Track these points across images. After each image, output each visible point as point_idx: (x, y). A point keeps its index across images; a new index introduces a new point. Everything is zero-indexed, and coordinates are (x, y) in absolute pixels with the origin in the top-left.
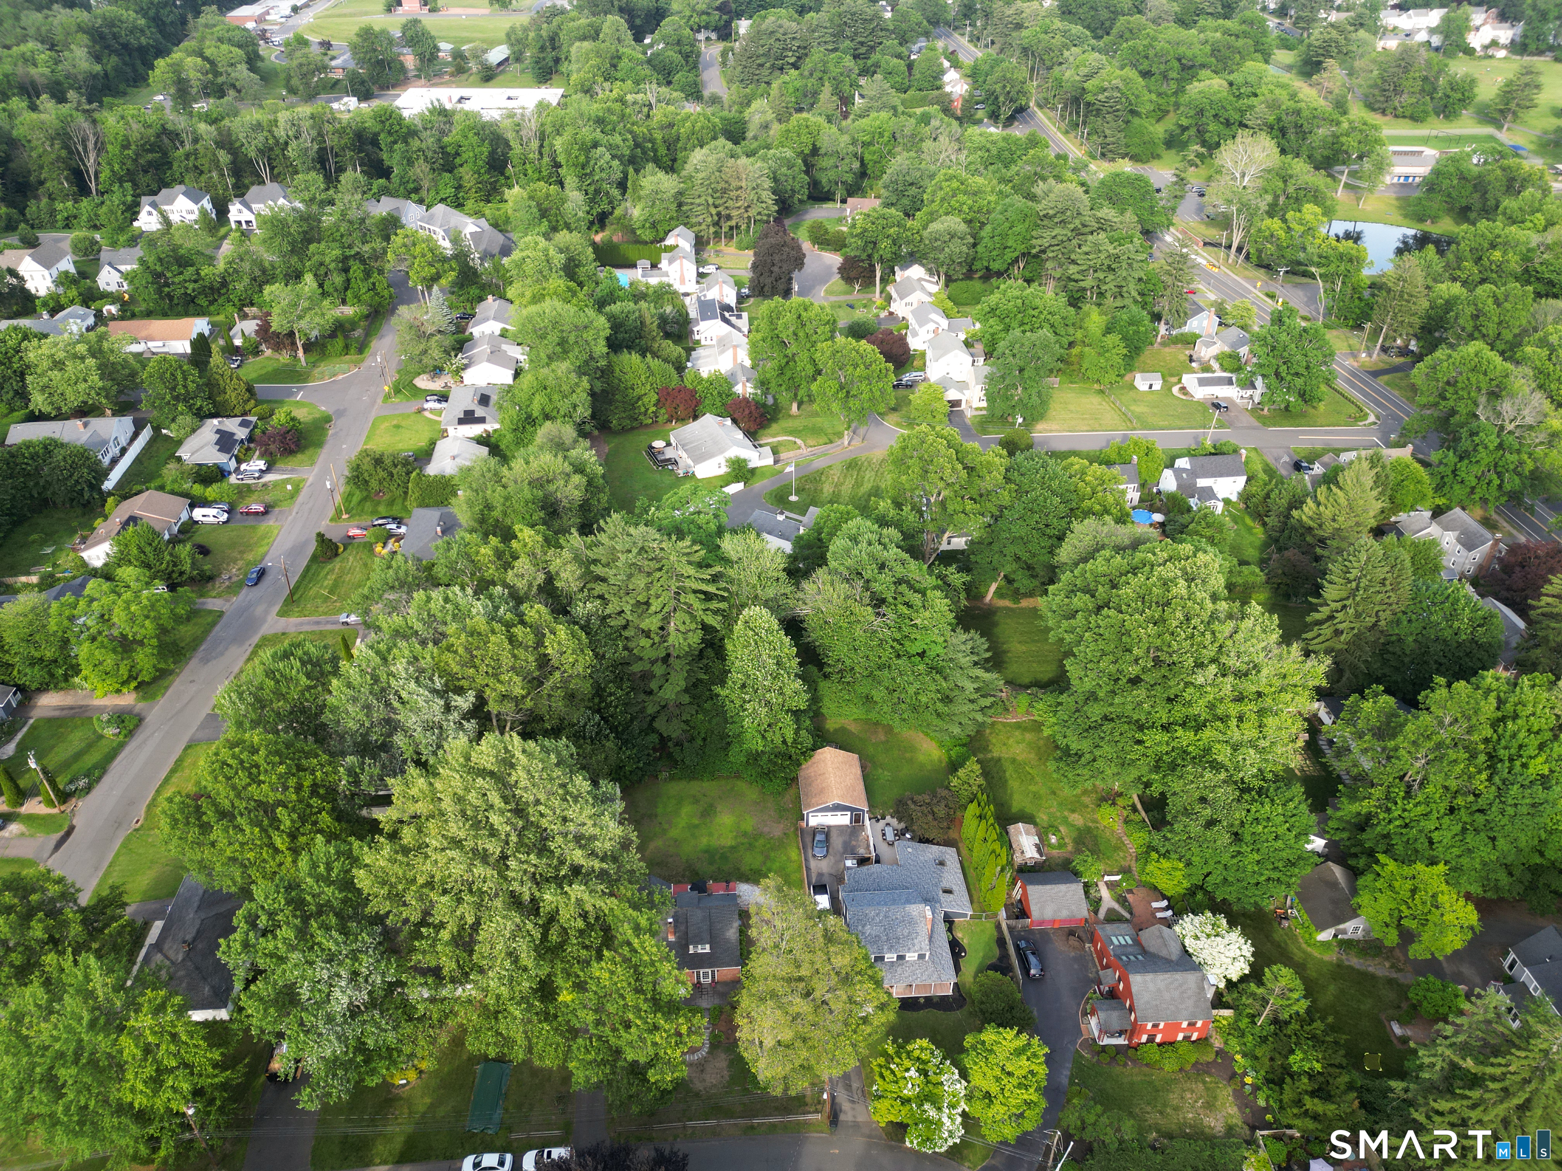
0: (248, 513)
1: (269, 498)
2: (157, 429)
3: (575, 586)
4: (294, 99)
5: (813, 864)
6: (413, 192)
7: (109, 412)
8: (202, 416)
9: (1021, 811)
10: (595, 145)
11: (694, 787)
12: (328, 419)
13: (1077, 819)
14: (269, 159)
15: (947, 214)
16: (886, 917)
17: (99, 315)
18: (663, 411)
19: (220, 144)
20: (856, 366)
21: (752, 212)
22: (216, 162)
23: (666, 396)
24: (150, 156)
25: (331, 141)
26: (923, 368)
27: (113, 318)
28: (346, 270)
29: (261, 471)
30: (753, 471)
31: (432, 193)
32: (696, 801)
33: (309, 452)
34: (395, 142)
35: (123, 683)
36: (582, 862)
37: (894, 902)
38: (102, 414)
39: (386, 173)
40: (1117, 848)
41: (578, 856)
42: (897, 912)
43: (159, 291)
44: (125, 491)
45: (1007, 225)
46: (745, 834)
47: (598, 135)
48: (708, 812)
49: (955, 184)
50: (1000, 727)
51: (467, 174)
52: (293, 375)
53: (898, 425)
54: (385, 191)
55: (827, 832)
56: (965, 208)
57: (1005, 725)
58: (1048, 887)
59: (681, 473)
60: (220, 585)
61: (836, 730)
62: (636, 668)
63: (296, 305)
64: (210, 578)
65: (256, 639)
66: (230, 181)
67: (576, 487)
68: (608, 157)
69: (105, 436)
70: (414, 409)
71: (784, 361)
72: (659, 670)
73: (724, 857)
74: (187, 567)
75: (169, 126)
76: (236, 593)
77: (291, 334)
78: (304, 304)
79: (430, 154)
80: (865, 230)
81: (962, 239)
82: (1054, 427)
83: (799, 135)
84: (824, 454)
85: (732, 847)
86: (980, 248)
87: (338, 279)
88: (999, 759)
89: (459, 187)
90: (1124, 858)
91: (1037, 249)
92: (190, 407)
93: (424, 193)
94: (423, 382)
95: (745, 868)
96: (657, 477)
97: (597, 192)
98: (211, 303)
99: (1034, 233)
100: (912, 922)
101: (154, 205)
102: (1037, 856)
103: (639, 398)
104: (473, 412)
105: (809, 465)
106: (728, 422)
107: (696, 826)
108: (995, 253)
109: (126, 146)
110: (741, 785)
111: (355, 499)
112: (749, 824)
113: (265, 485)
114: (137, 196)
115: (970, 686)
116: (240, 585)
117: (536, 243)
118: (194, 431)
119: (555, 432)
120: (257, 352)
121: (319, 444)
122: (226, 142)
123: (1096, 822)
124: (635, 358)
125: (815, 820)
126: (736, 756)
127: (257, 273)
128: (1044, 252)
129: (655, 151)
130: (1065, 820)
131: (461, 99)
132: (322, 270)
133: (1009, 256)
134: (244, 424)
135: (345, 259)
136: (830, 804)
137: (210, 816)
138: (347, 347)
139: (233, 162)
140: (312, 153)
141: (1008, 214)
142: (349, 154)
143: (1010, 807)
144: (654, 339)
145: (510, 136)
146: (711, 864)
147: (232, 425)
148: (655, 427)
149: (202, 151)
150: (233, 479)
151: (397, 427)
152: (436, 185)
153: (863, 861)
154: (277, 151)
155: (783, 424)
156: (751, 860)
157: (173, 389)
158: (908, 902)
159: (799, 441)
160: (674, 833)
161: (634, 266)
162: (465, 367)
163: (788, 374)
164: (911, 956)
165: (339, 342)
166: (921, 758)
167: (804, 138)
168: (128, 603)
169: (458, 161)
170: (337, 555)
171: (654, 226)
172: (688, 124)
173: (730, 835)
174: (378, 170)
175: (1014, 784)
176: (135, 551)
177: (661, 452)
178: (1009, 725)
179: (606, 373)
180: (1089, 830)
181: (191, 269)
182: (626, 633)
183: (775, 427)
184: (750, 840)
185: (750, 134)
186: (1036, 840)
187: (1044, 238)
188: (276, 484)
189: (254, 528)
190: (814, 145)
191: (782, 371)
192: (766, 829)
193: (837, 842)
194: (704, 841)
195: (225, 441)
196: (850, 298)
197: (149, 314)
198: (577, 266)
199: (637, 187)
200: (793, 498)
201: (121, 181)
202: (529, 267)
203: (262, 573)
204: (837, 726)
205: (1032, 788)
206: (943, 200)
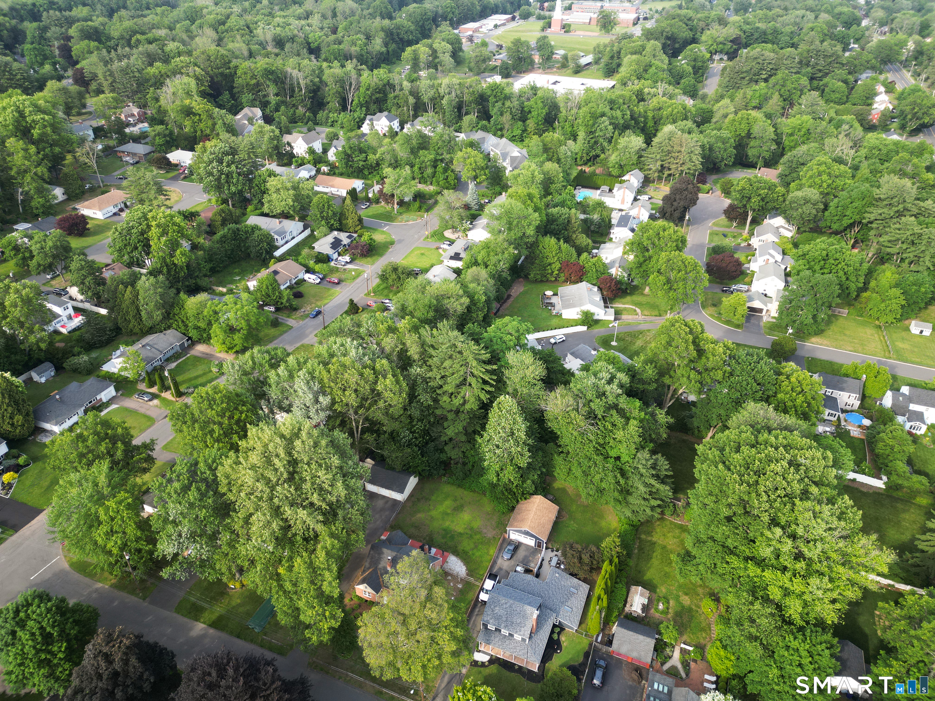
0: (330, 282)
1: (343, 277)
2: (312, 231)
3: (416, 357)
4: (471, 74)
5: (500, 561)
6: (499, 132)
7: (297, 218)
8: (332, 229)
9: (650, 580)
10: (603, 115)
11: (459, 492)
12: (392, 243)
13: (686, 600)
14: (434, 105)
15: (810, 186)
16: (510, 607)
17: (318, 171)
18: (562, 275)
19: (412, 93)
20: (680, 271)
21: (685, 168)
22: (407, 102)
23: (565, 266)
24: (378, 95)
25: (466, 98)
26: (750, 283)
27: (324, 174)
28: (435, 167)
29: (347, 262)
30: (597, 322)
31: (510, 132)
32: (455, 500)
33: (374, 258)
34: (497, 102)
35: (229, 348)
36: (316, 502)
37: (521, 600)
38: (294, 220)
39: (488, 117)
40: (703, 630)
41: (315, 498)
42: (518, 606)
43: (346, 164)
44: (281, 259)
45: (849, 200)
46: (471, 529)
47: (607, 110)
48: (458, 509)
49: (823, 168)
50: (668, 523)
51: (531, 124)
52: (388, 217)
53: (712, 316)
54: (485, 129)
55: (517, 546)
56: (825, 185)
57: (671, 523)
58: (631, 633)
59: (554, 312)
60: (299, 314)
61: (558, 489)
62: (438, 412)
63: (397, 181)
64: (296, 309)
65: (298, 345)
66: (412, 113)
67: (461, 305)
68: (607, 123)
69: (286, 229)
70: (435, 247)
71: (642, 260)
72: (450, 416)
73: (452, 537)
74: (284, 301)
75: (391, 81)
76: (304, 320)
77: (393, 196)
78: (402, 181)
79: (514, 110)
80: (744, 189)
81: (814, 205)
82: (825, 342)
83: (740, 124)
84: (651, 321)
85: (461, 534)
86: (826, 213)
87: (430, 171)
88: (655, 543)
89: (525, 131)
90: (705, 638)
91: (867, 220)
92: (328, 224)
93: (505, 132)
94: (448, 234)
95: (460, 548)
96: (540, 311)
97: (596, 143)
98: (370, 173)
99: (868, 209)
100: (525, 617)
101: (371, 120)
102: (640, 612)
103: (550, 264)
104: (459, 254)
105: (637, 326)
106: (596, 289)
107: (447, 514)
108: (836, 218)
109: (368, 89)
110: (485, 500)
111: (382, 287)
112: (476, 524)
113: (345, 270)
114: (366, 115)
115: (642, 489)
116: (307, 316)
117: (530, 167)
118: (325, 235)
119: (476, 272)
120: (377, 202)
121: (381, 255)
122: (415, 93)
123: (699, 607)
124: (553, 240)
125: (514, 536)
126: (484, 481)
127: (393, 161)
128: (871, 223)
129: (645, 123)
130: (677, 598)
131: (555, 83)
132: (424, 165)
133: (846, 222)
134: (349, 237)
135: (436, 160)
136: (523, 529)
137: (188, 418)
138: (420, 208)
139: (416, 103)
140: (454, 103)
141: (852, 193)
142: (473, 105)
143: (644, 575)
144: (574, 232)
145: (562, 105)
146: (443, 538)
147: (344, 237)
148: (555, 283)
149: (401, 96)
150: (332, 264)
151: (423, 254)
152: (512, 129)
153: (528, 571)
154: (438, 100)
155: (636, 298)
156: (466, 545)
157: (322, 212)
158: (529, 604)
159: (638, 310)
160: (434, 513)
161: (598, 188)
162: (470, 229)
163: (644, 268)
164: (517, 637)
165: (417, 204)
166: (603, 524)
167: (743, 126)
168: (237, 310)
169: (529, 116)
170: (357, 313)
171: (621, 167)
172: (670, 109)
173: (463, 526)
174: (485, 115)
175: (655, 562)
176: (264, 287)
177: (549, 298)
178: (676, 525)
179: (533, 246)
180: (690, 610)
181: (364, 155)
182: (438, 391)
183: (628, 298)
184: (472, 532)
185: (714, 120)
186: (646, 601)
187: (872, 214)
188: (350, 270)
189: (329, 289)
190: (749, 131)
191: (640, 265)
192: (485, 531)
193: (521, 553)
194: (447, 523)
195: (336, 244)
196: (726, 230)
197: (341, 175)
198: (552, 183)
199: (616, 143)
200: (614, 343)
201: (362, 106)
202: (520, 179)
203: (319, 313)
204: (561, 486)
205: (667, 569)
206: (811, 177)
